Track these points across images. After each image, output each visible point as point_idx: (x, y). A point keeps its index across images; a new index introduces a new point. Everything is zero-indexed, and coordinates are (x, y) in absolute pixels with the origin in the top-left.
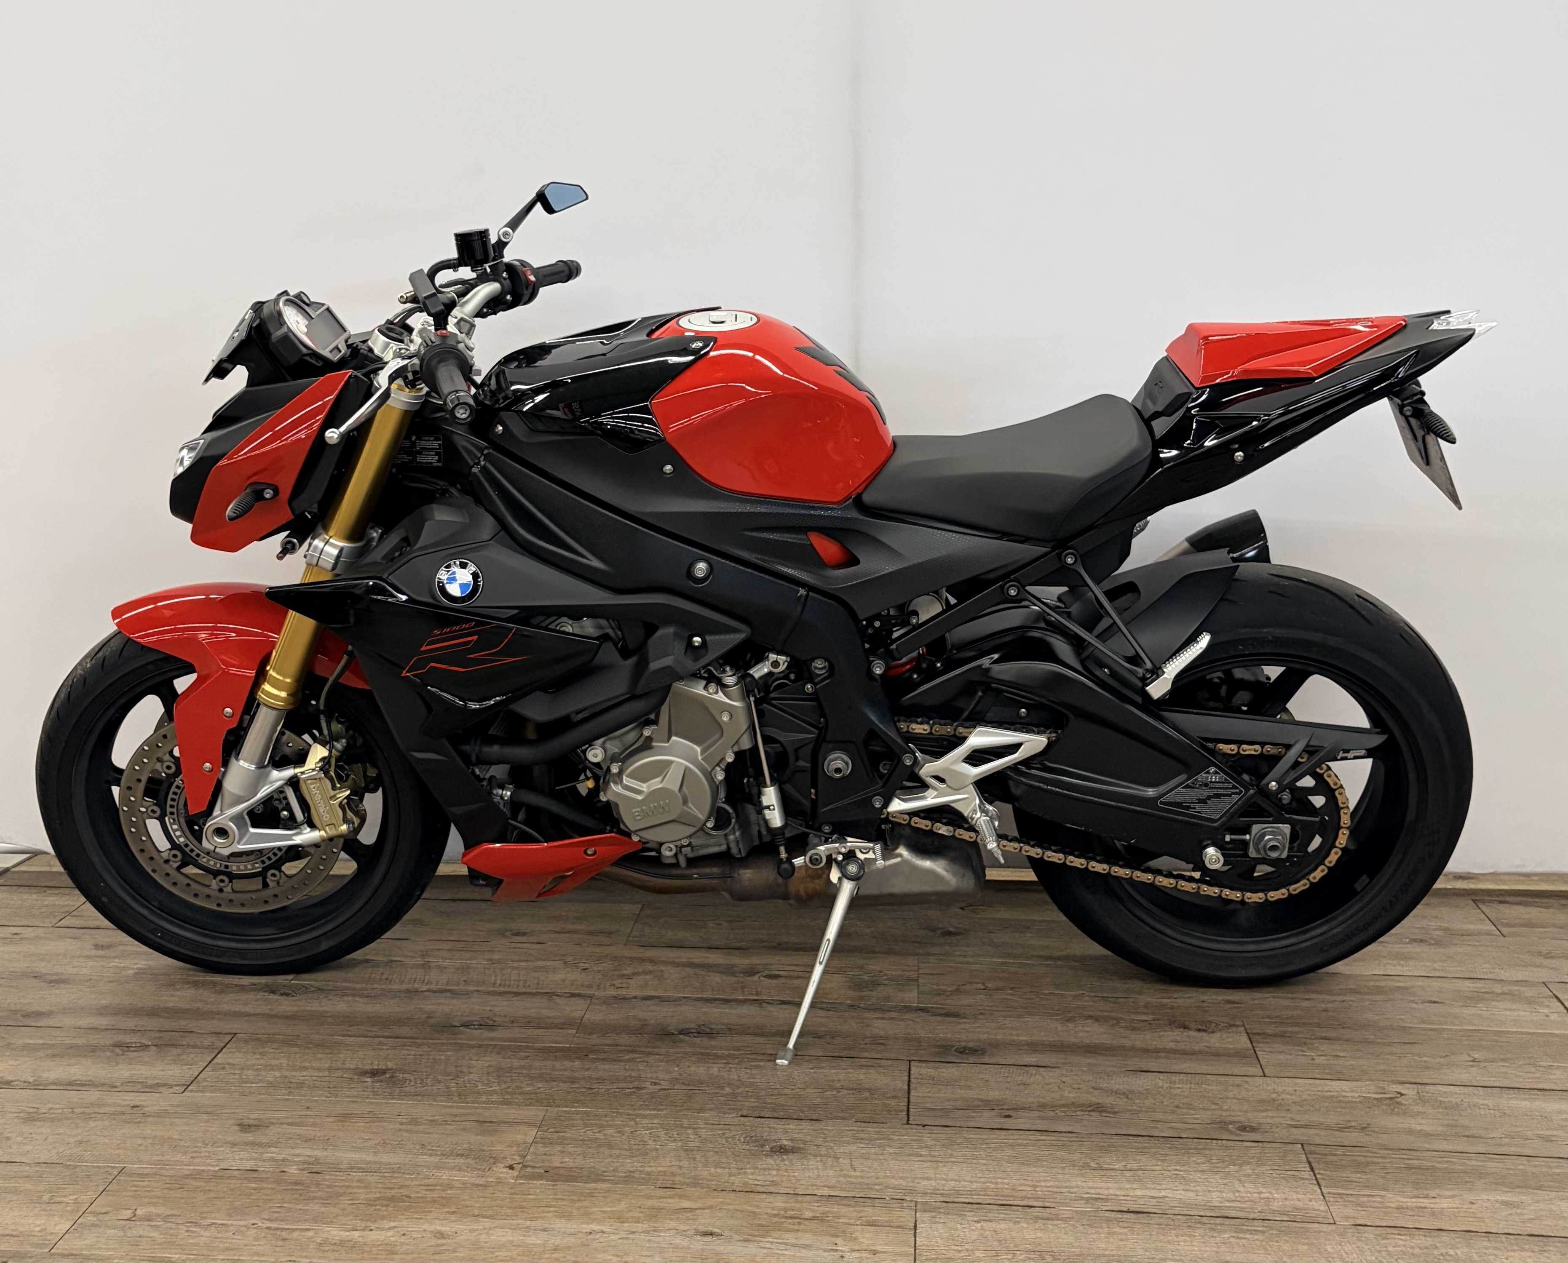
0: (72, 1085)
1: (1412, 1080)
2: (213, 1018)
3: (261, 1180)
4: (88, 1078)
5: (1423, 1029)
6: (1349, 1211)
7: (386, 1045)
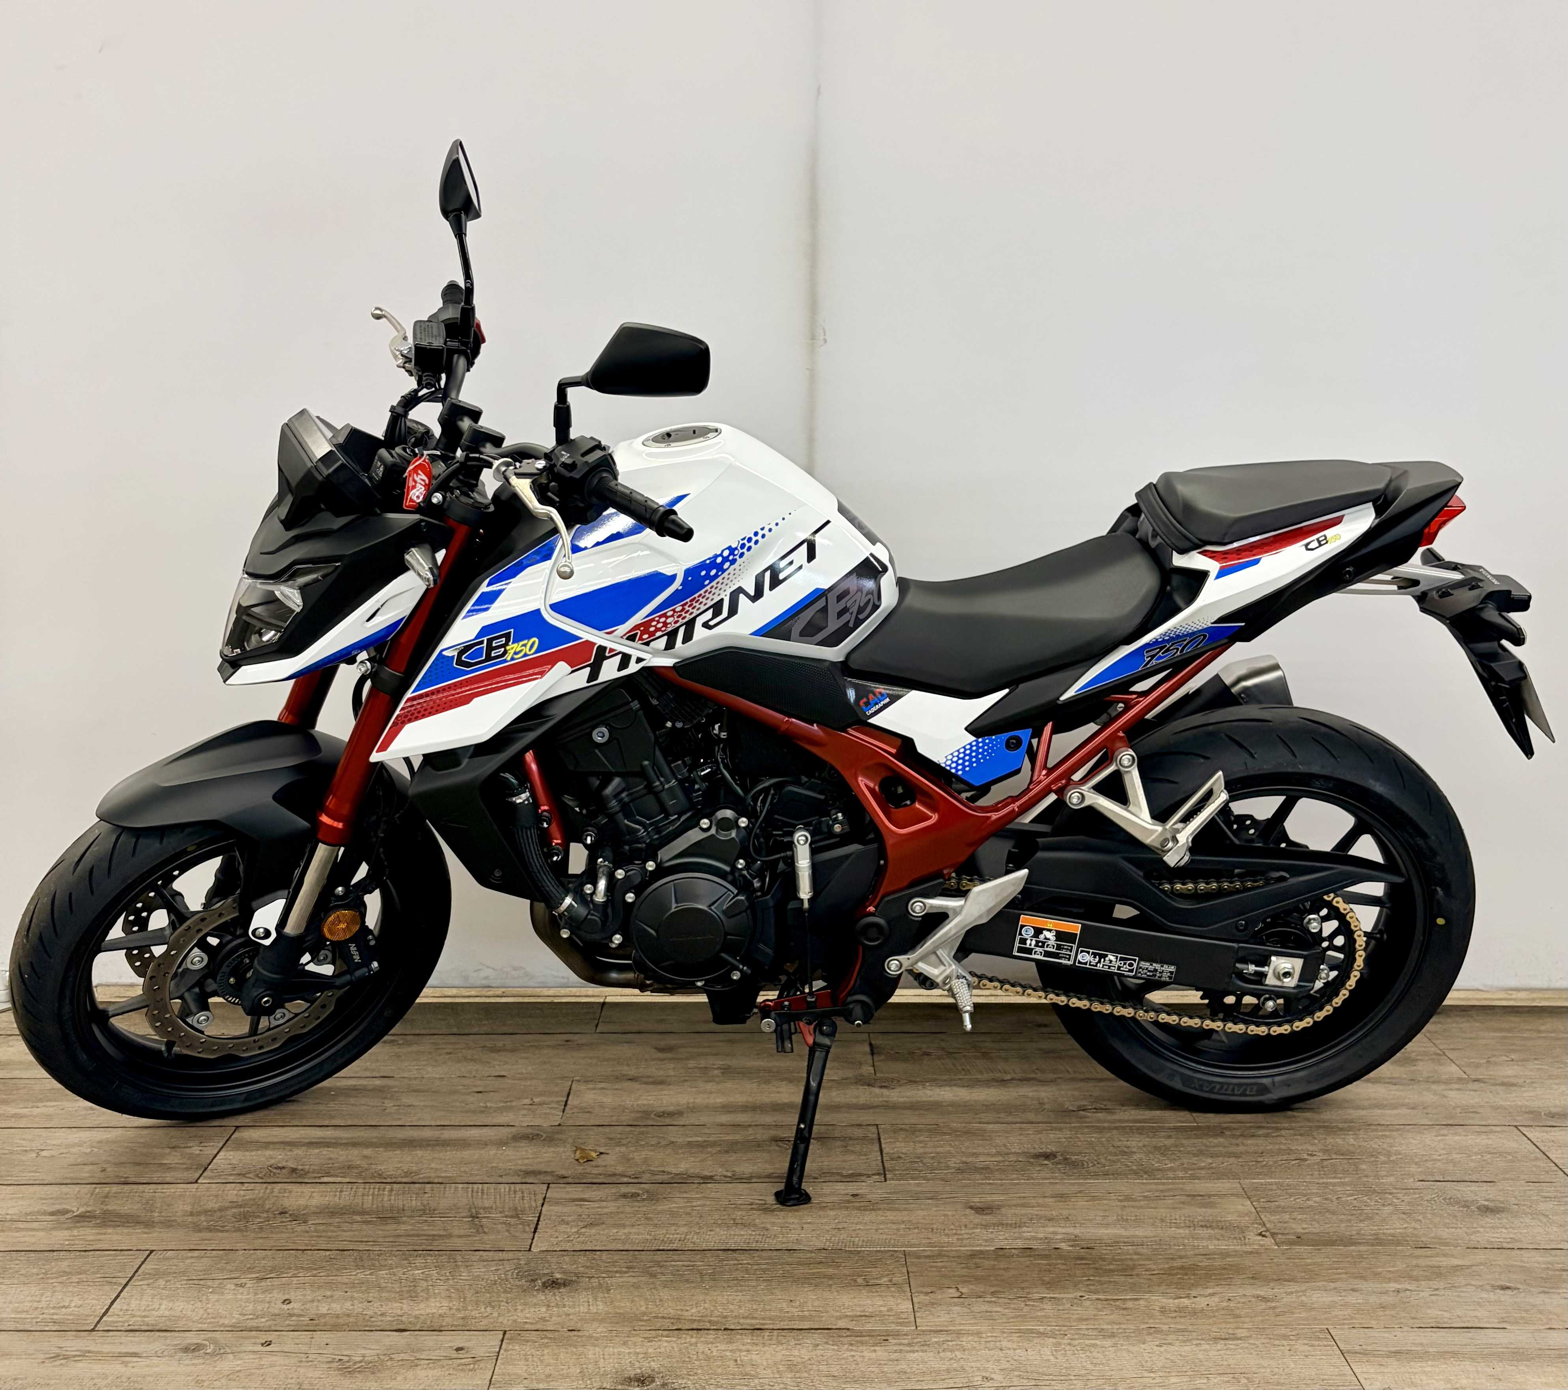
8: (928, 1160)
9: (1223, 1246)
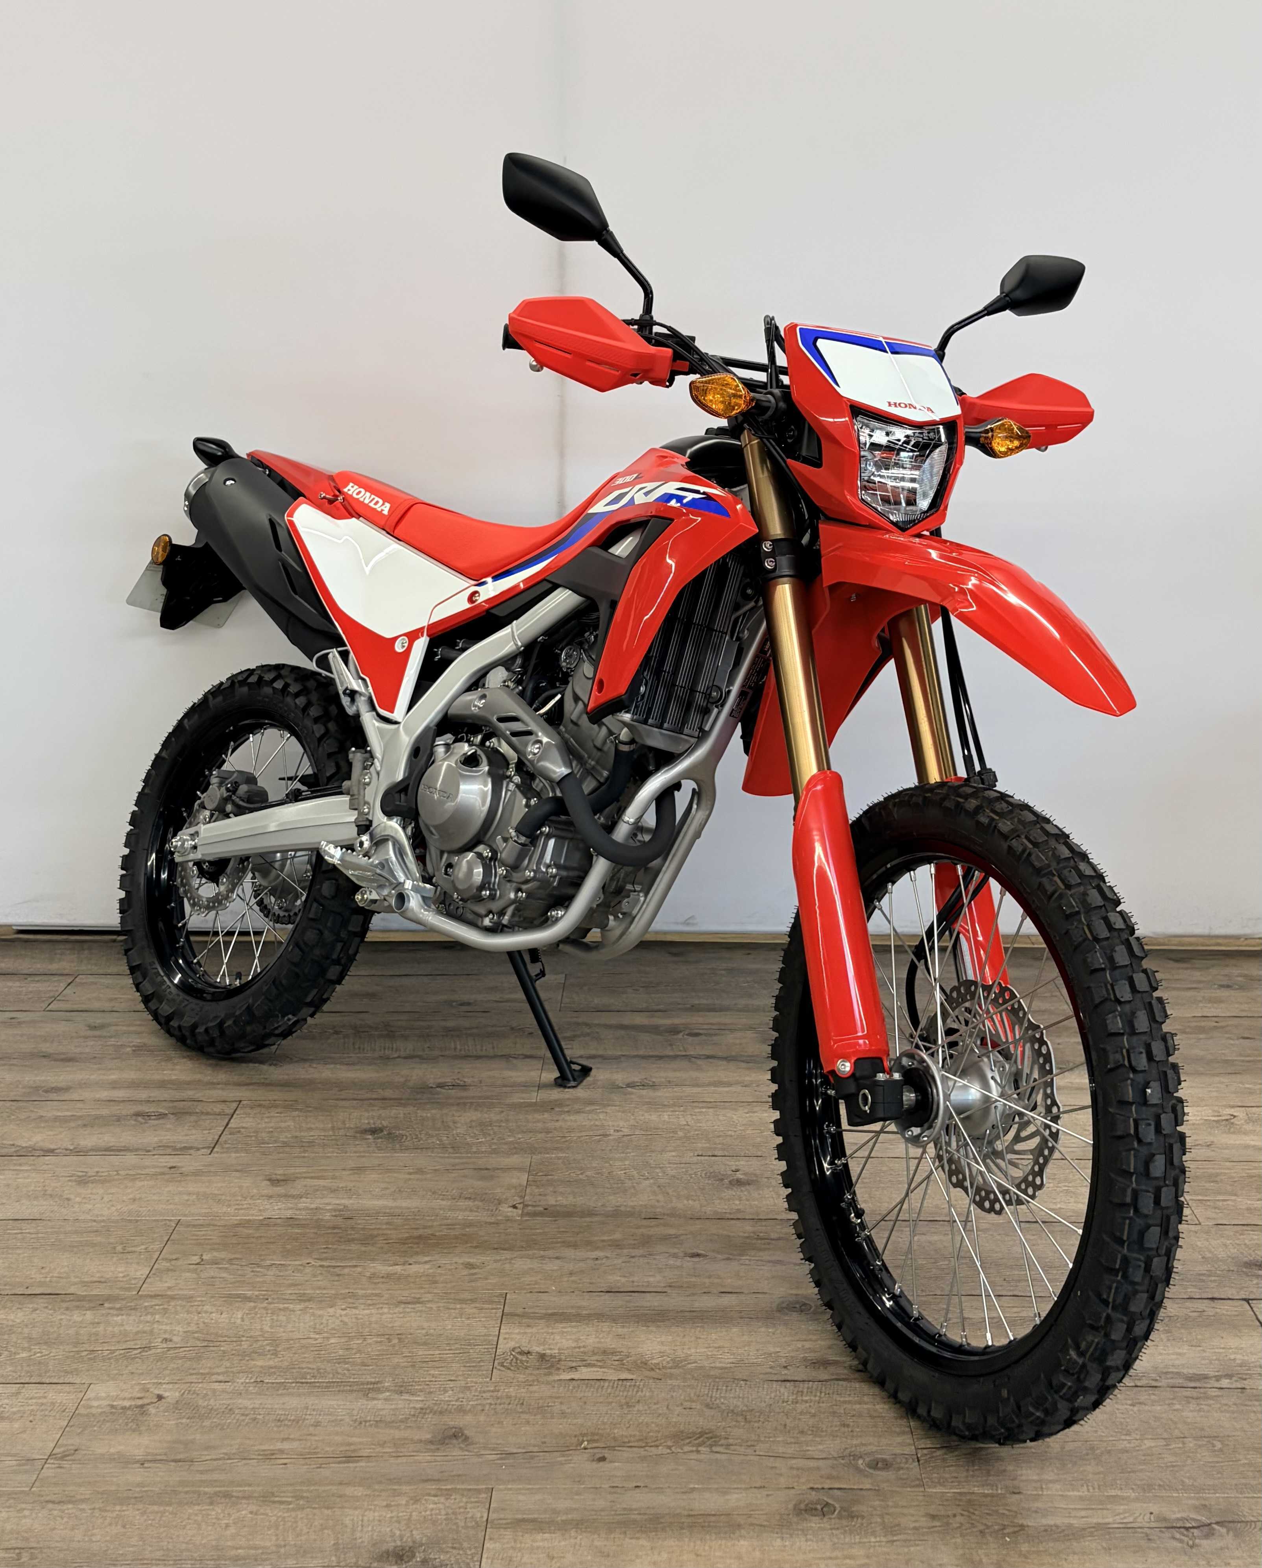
0: (109, 1150)
1: (1240, 1104)
2: (215, 1088)
3: (303, 1226)
4: (123, 1144)
5: (1243, 1061)
6: (1210, 1213)
7: (374, 1106)
8: (264, 1135)
9: (472, 1217)
